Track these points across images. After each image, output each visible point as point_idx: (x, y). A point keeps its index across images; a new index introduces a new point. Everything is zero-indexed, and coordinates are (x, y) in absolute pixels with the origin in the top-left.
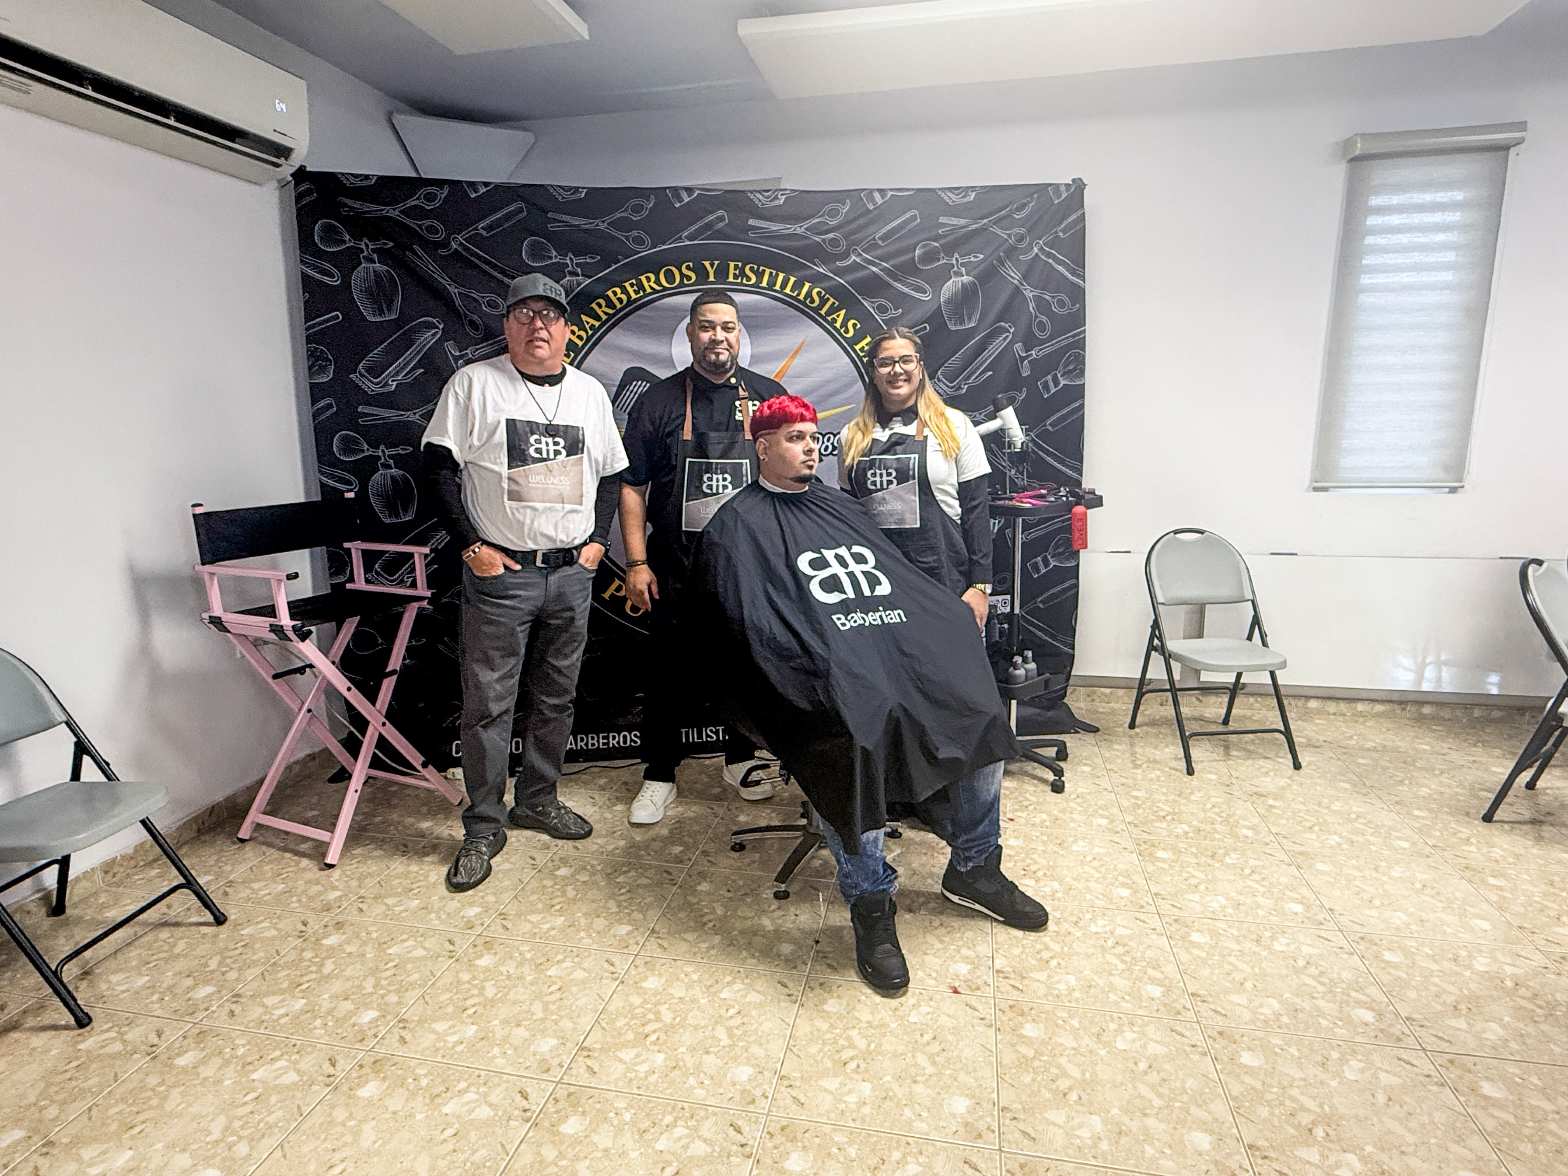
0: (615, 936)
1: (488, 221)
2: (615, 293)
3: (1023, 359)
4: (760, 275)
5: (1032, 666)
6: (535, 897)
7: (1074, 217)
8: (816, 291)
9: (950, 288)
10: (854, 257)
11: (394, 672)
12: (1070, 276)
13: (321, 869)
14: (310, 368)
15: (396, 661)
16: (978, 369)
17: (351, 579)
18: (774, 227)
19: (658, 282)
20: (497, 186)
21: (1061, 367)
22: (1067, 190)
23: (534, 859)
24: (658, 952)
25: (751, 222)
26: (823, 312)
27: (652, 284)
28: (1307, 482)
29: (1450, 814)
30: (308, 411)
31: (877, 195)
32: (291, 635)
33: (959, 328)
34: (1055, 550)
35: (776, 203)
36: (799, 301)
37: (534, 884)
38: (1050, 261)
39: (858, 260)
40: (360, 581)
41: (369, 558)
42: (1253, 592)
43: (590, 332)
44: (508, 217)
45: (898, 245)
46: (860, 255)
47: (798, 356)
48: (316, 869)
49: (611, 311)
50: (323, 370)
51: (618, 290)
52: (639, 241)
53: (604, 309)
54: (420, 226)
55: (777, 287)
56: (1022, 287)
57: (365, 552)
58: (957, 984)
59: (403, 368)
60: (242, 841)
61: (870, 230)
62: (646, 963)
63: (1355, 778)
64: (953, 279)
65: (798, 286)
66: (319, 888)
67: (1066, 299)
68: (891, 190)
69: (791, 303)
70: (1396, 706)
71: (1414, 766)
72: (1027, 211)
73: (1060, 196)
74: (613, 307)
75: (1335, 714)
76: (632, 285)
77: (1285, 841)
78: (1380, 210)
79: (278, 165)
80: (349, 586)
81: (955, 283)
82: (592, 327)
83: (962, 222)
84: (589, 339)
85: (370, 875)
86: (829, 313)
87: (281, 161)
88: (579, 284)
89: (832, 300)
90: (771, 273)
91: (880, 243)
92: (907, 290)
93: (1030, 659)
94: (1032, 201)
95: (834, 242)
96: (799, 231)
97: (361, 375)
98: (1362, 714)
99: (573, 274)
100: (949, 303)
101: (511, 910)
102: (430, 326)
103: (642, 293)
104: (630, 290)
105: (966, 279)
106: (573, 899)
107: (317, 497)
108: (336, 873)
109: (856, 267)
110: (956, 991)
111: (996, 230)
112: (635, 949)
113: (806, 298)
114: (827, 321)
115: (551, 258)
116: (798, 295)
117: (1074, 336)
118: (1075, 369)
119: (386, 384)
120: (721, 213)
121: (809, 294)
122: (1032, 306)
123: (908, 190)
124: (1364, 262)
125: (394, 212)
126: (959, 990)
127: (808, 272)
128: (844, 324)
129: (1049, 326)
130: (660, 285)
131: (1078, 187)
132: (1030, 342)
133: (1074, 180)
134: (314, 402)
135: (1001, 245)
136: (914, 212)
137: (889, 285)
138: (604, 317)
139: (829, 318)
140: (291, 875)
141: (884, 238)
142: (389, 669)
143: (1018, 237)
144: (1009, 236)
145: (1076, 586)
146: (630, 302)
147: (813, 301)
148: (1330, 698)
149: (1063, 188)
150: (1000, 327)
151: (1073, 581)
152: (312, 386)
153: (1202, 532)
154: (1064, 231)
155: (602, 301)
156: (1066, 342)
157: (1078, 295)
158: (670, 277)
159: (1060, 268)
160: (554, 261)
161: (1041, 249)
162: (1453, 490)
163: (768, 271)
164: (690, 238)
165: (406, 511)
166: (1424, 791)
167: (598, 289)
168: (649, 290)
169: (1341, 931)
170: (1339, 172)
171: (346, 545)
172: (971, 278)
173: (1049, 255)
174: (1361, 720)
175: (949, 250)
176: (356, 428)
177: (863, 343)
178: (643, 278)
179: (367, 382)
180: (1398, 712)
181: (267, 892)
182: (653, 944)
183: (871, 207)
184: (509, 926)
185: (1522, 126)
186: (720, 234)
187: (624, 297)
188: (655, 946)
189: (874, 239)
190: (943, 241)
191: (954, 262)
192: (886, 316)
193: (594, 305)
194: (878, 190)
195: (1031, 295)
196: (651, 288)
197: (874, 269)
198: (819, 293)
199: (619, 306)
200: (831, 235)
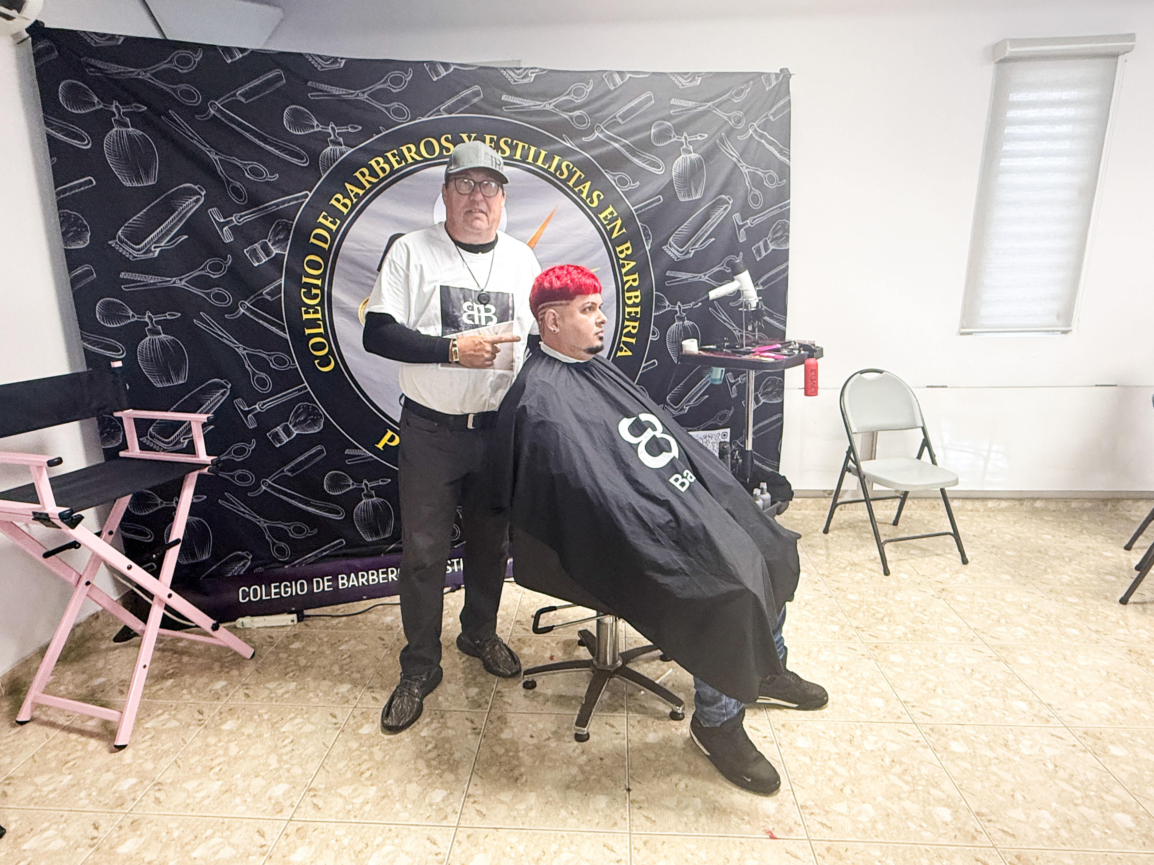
0: (431, 805)
1: (247, 87)
2: (378, 163)
3: (740, 227)
4: (513, 148)
5: (767, 496)
6: (341, 765)
7: (782, 103)
8: (564, 164)
9: (679, 164)
10: (597, 134)
11: (177, 542)
12: (778, 155)
13: (112, 752)
14: (64, 234)
15: (178, 531)
16: (703, 235)
17: (124, 446)
18: (526, 103)
19: (418, 152)
20: (253, 52)
21: (770, 235)
22: (777, 79)
23: (335, 717)
24: (477, 821)
25: (504, 98)
26: (571, 184)
27: (413, 154)
28: (957, 328)
29: (1093, 598)
30: (66, 278)
31: (617, 77)
32: (58, 522)
33: (687, 199)
34: (764, 389)
35: (526, 81)
36: (550, 173)
37: (339, 748)
38: (763, 141)
39: (601, 136)
40: (133, 448)
41: (141, 425)
42: (923, 420)
43: (355, 200)
44: (269, 83)
45: (634, 124)
46: (602, 131)
47: (549, 224)
48: (105, 752)
49: (375, 180)
50: (78, 236)
51: (381, 160)
52: (399, 112)
53: (367, 178)
54: (174, 90)
55: (530, 160)
56: (739, 164)
57: (138, 422)
58: (770, 828)
59: (166, 234)
60: (22, 723)
61: (610, 109)
62: (469, 836)
63: (1010, 569)
64: (683, 156)
65: (549, 158)
66: (110, 776)
67: (775, 175)
68: (629, 72)
69: (543, 175)
70: (1016, 503)
71: (1047, 554)
72: (744, 96)
73: (770, 85)
74: (376, 176)
75: (971, 511)
76: (394, 155)
77: (984, 635)
78: (1019, 105)
79: (9, 18)
80: (122, 454)
81: (685, 159)
82: (357, 195)
83: (690, 104)
84: (354, 206)
85: (166, 753)
86: (576, 185)
87: (13, 13)
88: (342, 154)
89: (579, 173)
90: (524, 147)
91: (620, 121)
92: (644, 165)
93: (765, 490)
94: (748, 86)
95: (580, 119)
96: (549, 108)
97: (122, 241)
98: (991, 510)
99: (337, 143)
100: (679, 177)
101: (320, 783)
102: (193, 192)
103: (404, 164)
104: (393, 160)
105: (694, 156)
106: (382, 763)
107: (82, 368)
108: (127, 755)
109: (599, 143)
110: (772, 837)
111: (719, 112)
112: (453, 820)
113: (556, 171)
114: (574, 192)
115: (313, 127)
116: (550, 167)
117: (781, 208)
118: (781, 237)
119: (149, 251)
120: (477, 88)
121: (559, 167)
122: (747, 180)
123: (644, 73)
124: (1004, 148)
125: (145, 75)
126: (775, 834)
127: (557, 147)
128: (590, 195)
129: (761, 199)
130: (421, 156)
131: (785, 76)
132: (746, 212)
133: (781, 70)
134: (71, 269)
135: (721, 127)
136: (648, 94)
137: (628, 160)
138: (368, 186)
139: (576, 190)
140: (79, 762)
141: (623, 117)
142: (173, 538)
143: (737, 119)
144: (729, 117)
145: (781, 419)
146: (393, 172)
147: (562, 174)
148: (967, 499)
149: (773, 77)
150: (720, 199)
151: (779, 416)
152: (68, 253)
153: (881, 372)
154: (774, 115)
155: (365, 170)
156: (774, 213)
157: (784, 172)
158: (429, 147)
159: (771, 148)
160: (316, 130)
161: (755, 131)
162: (1064, 332)
163: (521, 144)
164: (449, 111)
165: (178, 375)
166: (1066, 579)
167: (362, 157)
168: (410, 161)
169: (1067, 727)
170: (989, 71)
171: (117, 414)
172: (698, 156)
173: (761, 136)
174: (991, 514)
175: (679, 129)
176: (121, 295)
177: (606, 213)
178: (404, 149)
179: (127, 248)
180: (1017, 506)
181: (51, 788)
182: (470, 809)
183: (612, 88)
184: (321, 804)
185: (1131, 37)
186: (475, 109)
187: (387, 167)
188: (474, 813)
189: (615, 117)
190: (675, 121)
191: (683, 140)
192: (626, 188)
193: (357, 174)
194: (618, 72)
195: (747, 171)
196: (413, 158)
197: (616, 145)
198: (568, 166)
199: (382, 175)
200: (577, 113)
